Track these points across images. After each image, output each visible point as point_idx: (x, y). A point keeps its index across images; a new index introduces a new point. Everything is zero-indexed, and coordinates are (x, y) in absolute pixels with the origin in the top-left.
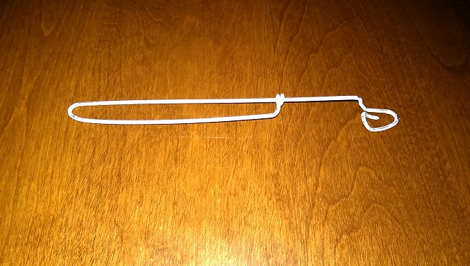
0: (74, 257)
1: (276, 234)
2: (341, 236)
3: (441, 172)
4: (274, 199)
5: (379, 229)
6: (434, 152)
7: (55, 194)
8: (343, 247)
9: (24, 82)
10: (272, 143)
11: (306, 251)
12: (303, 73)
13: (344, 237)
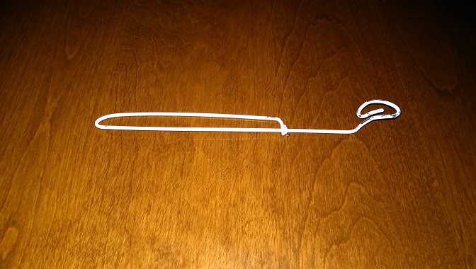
0: (87, 259)
1: (271, 244)
2: (331, 247)
3: (428, 190)
4: (270, 210)
5: (367, 240)
6: (423, 171)
7: (73, 201)
8: (332, 256)
9: (48, 101)
10: (270, 158)
11: (297, 259)
12: (301, 96)
13: (334, 247)
